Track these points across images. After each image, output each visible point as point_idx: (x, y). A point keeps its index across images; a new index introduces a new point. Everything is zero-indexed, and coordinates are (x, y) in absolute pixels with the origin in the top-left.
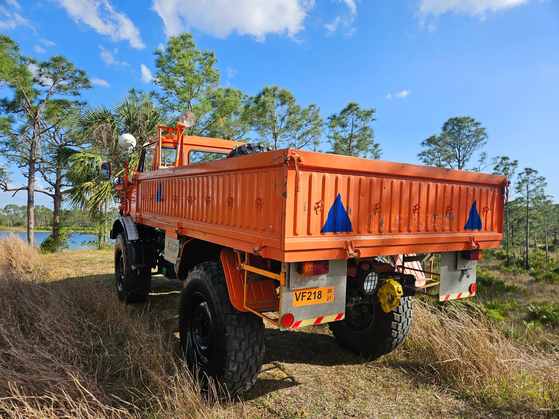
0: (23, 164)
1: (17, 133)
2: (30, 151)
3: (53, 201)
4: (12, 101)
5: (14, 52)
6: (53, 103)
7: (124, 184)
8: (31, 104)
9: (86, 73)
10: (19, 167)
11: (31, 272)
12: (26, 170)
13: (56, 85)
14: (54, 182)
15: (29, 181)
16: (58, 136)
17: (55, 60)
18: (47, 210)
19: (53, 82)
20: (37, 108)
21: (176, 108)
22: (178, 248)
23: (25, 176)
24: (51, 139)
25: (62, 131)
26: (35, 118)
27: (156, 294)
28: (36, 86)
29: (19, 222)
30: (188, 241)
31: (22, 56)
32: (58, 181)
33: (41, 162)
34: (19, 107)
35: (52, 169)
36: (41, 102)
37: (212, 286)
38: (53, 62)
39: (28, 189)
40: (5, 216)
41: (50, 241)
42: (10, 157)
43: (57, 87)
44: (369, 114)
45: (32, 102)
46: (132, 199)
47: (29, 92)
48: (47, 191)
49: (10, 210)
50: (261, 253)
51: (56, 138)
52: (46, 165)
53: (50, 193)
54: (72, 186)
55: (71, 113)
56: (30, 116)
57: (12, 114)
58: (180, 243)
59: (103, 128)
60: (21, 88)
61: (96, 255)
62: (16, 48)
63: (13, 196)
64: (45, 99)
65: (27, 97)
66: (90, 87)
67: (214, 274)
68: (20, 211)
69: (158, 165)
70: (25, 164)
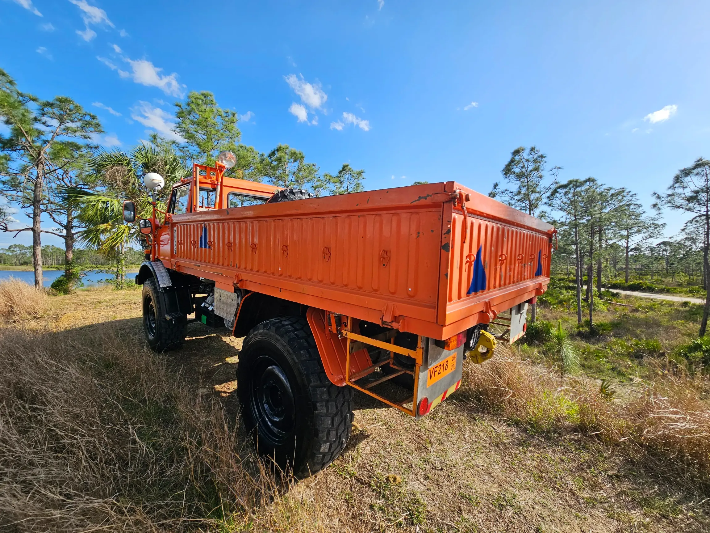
0: (26, 205)
1: (16, 172)
2: (34, 191)
3: (64, 241)
4: (8, 139)
5: (8, 85)
6: (60, 144)
7: (151, 227)
8: (33, 143)
9: (98, 117)
10: (22, 208)
11: (39, 318)
12: (30, 211)
13: (62, 127)
14: (65, 223)
15: (34, 222)
16: (67, 179)
17: (60, 101)
18: (59, 249)
19: (59, 123)
20: (40, 148)
21: (195, 157)
22: (235, 302)
23: (29, 217)
24: (58, 180)
25: (71, 174)
26: (38, 158)
27: (191, 339)
28: (38, 126)
29: (26, 261)
30: (249, 295)
31: (20, 92)
32: (69, 222)
33: (48, 203)
34: (18, 145)
35: (62, 211)
36: (46, 142)
37: (291, 351)
38: (58, 103)
39: (33, 229)
40: (9, 255)
41: (62, 281)
42: (9, 198)
43: (64, 129)
44: (360, 174)
45: (33, 141)
46: (161, 243)
47: (30, 130)
48: (58, 232)
49: (15, 249)
50: (395, 325)
51: (65, 180)
52: (54, 207)
53: (61, 234)
54: (85, 227)
55: (81, 156)
56: (31, 155)
57: (9, 152)
58: (238, 297)
59: (117, 171)
60: (19, 125)
61: (116, 296)
62: (11, 82)
63: (15, 237)
64: (49, 139)
65: (26, 135)
66: (101, 132)
67: (292, 337)
68: (27, 251)
69: (196, 206)
70: (29, 205)
